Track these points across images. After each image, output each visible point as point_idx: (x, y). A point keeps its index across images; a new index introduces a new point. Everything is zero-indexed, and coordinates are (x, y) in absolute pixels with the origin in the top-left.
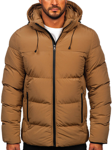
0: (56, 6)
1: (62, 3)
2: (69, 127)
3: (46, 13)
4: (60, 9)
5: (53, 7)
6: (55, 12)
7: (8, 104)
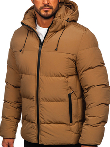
0: (48, 5)
2: (53, 125)
5: (44, 7)
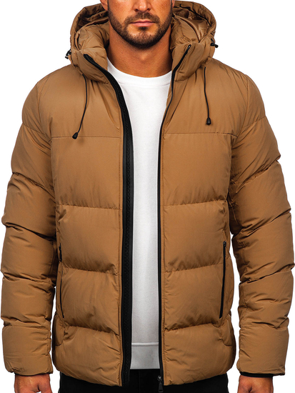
1: (163, 6)
3: (119, 32)
4: (156, 20)
6: (144, 29)
7: (19, 272)
